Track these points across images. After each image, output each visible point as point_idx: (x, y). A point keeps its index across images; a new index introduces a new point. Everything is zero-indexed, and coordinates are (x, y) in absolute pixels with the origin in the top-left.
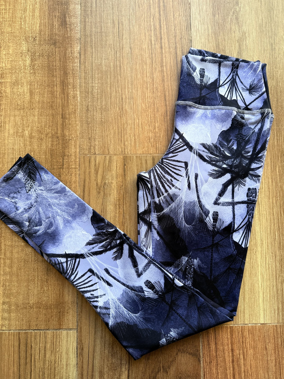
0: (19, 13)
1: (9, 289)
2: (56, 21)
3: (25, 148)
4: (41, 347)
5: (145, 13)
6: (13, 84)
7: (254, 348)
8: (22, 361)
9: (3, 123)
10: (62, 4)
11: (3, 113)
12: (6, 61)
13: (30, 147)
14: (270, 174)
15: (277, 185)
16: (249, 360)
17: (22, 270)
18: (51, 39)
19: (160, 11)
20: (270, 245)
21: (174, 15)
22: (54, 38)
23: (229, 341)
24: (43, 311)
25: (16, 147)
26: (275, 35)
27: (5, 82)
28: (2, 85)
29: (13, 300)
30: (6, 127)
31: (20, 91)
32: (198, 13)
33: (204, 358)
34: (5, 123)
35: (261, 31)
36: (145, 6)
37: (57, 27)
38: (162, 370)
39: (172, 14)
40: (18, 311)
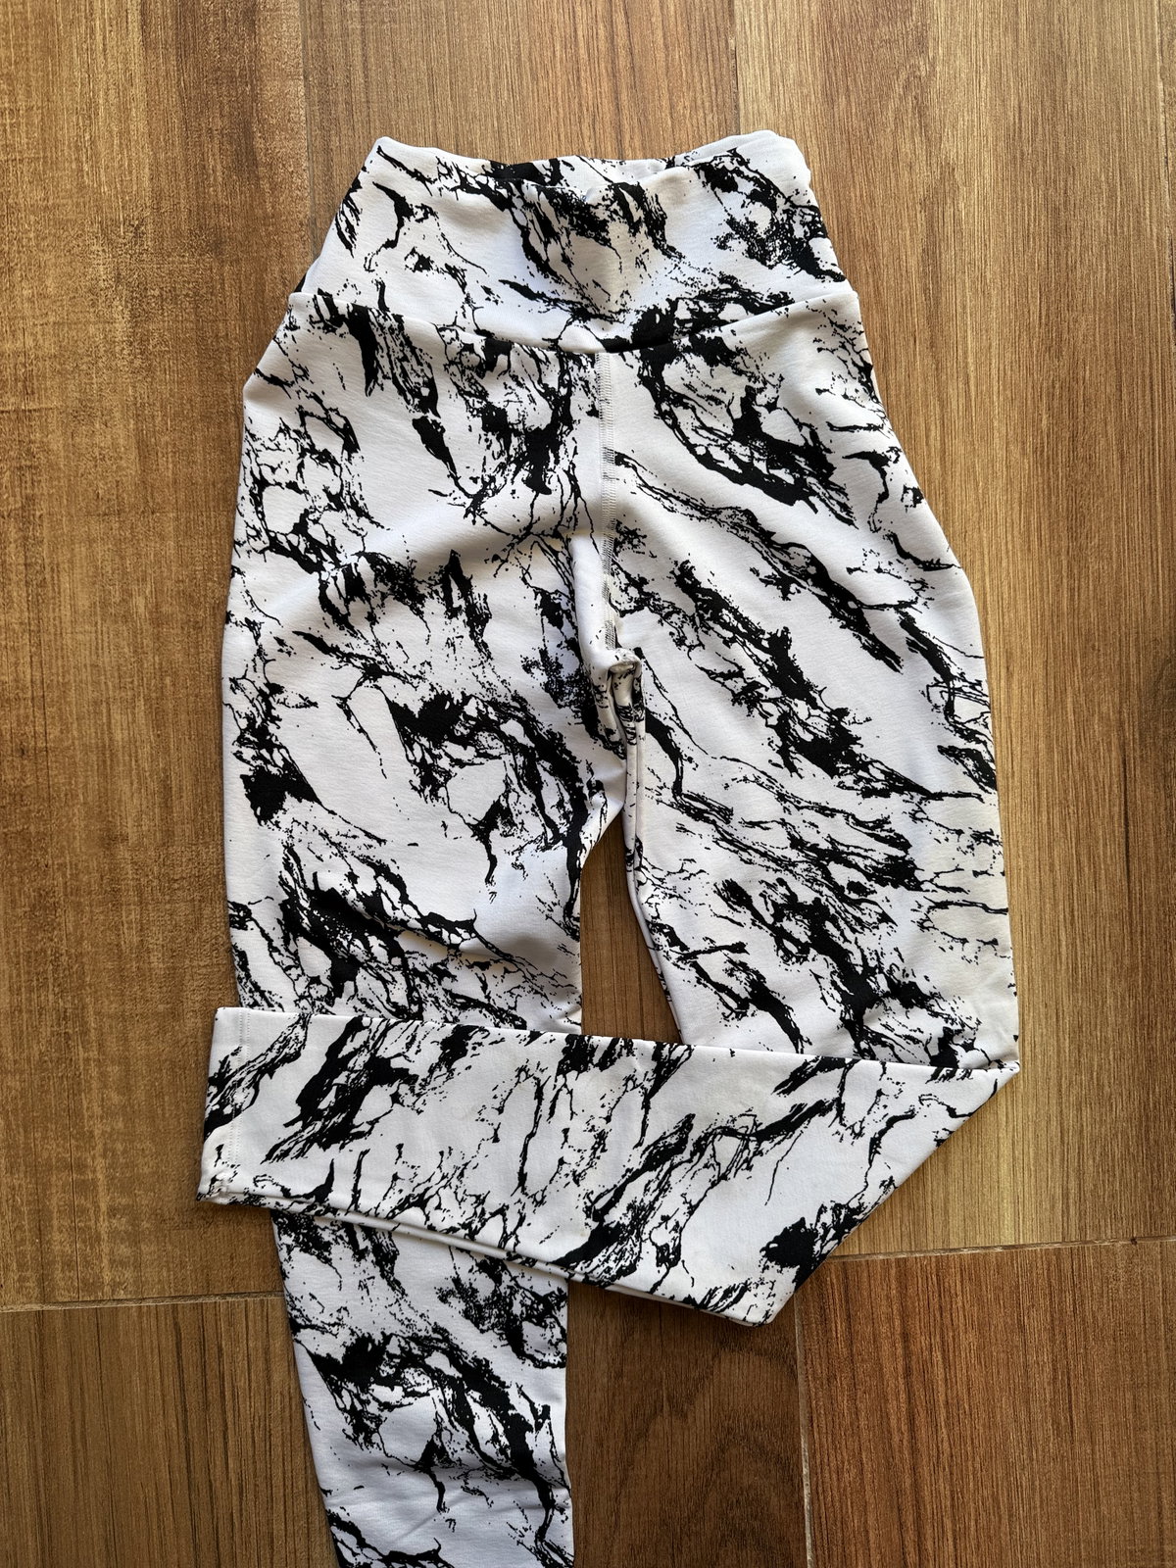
0: (68, 123)
1: (126, 1163)
2: (216, 151)
3: (140, 661)
4: (251, 1351)
5: (560, 101)
6: (71, 417)
7: (982, 1327)
8: (193, 1399)
9: (48, 569)
10: (232, 80)
11: (45, 532)
12: (35, 325)
13: (157, 658)
14: (1041, 723)
15: (1068, 761)
16: (964, 1367)
17: (166, 1098)
18: (201, 227)
19: (616, 92)
20: (1038, 980)
21: (672, 107)
22: (213, 223)
23: (895, 1307)
24: (249, 1232)
25: (106, 660)
26: (1071, 170)
27: (39, 410)
28: (33, 423)
29: (144, 1200)
30: (62, 586)
31: (102, 445)
32: (768, 92)
33: (808, 1367)
34: (56, 569)
35: (1015, 157)
36: (559, 74)
37: (221, 179)
38: (666, 1408)
39: (665, 103)
40: (165, 1236)
